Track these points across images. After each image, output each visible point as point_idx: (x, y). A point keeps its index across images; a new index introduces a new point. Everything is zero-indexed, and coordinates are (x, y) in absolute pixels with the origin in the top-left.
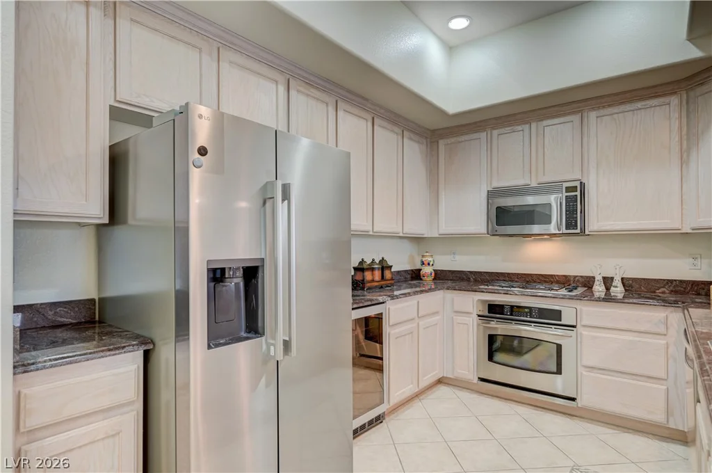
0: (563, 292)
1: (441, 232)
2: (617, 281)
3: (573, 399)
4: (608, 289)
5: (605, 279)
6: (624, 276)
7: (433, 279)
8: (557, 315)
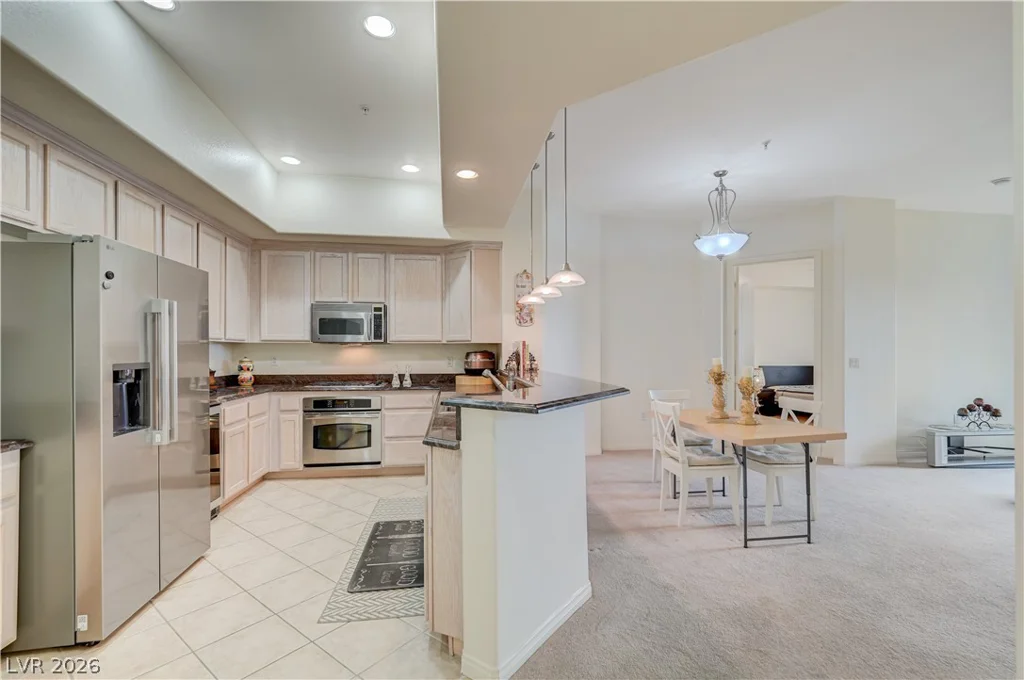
0: (373, 386)
1: (263, 338)
2: (407, 377)
3: (379, 463)
4: (401, 382)
5: (399, 375)
6: (413, 372)
7: (253, 384)
8: (367, 403)
